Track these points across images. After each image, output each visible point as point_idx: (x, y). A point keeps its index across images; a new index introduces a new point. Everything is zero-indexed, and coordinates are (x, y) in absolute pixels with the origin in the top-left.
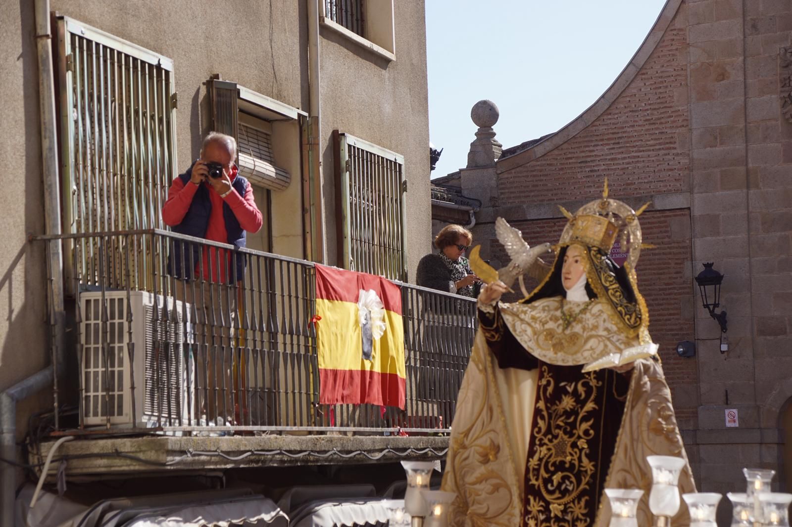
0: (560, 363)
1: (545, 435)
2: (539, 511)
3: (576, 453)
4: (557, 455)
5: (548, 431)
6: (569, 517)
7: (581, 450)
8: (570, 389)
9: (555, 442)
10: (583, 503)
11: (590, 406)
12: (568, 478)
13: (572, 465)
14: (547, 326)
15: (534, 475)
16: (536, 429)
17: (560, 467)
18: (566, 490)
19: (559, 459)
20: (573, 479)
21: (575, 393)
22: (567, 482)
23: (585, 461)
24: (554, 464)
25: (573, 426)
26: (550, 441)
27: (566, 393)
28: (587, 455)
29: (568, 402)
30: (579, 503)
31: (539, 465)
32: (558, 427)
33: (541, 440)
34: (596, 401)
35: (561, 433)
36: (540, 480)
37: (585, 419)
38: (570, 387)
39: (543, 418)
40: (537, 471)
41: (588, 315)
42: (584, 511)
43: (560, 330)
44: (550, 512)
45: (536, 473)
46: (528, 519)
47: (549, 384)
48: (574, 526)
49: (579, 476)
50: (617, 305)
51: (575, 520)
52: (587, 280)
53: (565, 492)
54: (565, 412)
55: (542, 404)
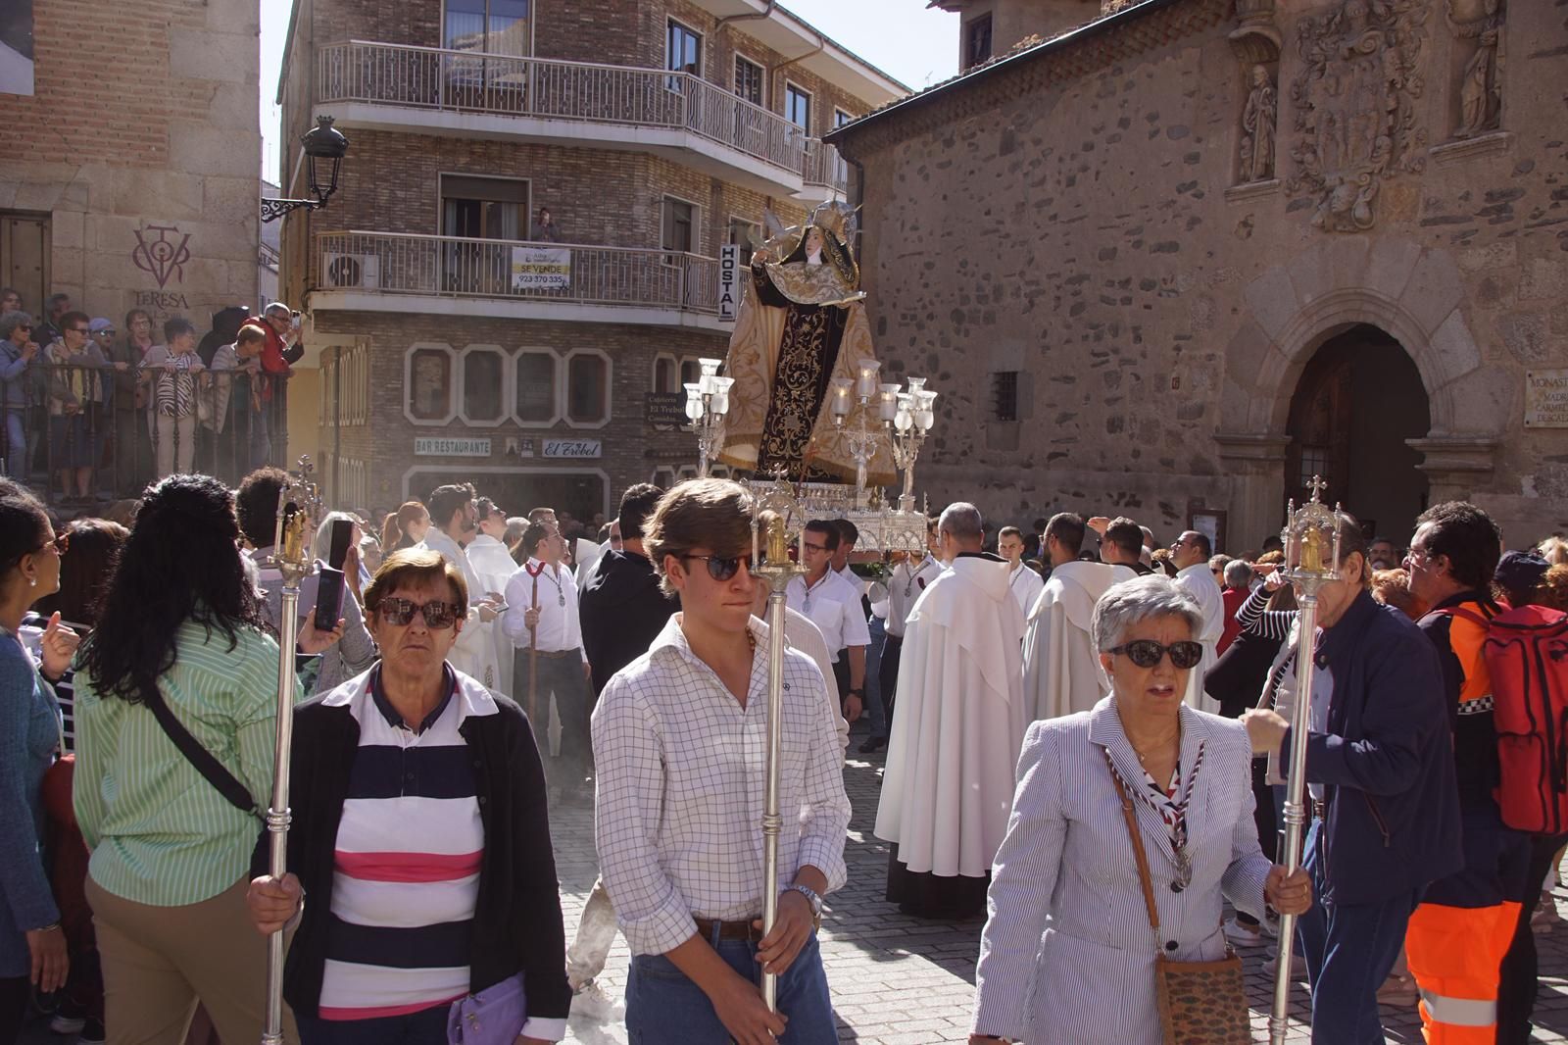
0: (802, 303)
1: (790, 348)
2: (784, 395)
3: (810, 359)
4: (797, 360)
5: (793, 345)
7: (813, 357)
8: (808, 319)
9: (796, 352)
10: (814, 390)
11: (819, 330)
12: (804, 375)
13: (807, 367)
14: (795, 279)
15: (781, 373)
16: (784, 344)
17: (799, 367)
18: (802, 382)
19: (799, 363)
20: (807, 375)
21: (811, 322)
22: (803, 377)
23: (815, 364)
24: (795, 366)
25: (809, 342)
26: (793, 351)
27: (805, 321)
28: (817, 361)
29: (806, 328)
30: (811, 390)
31: (785, 367)
32: (799, 343)
33: (787, 351)
34: (824, 327)
35: (801, 346)
36: (785, 377)
37: (816, 338)
38: (808, 317)
39: (789, 337)
40: (783, 370)
41: (821, 273)
42: (815, 396)
43: (803, 282)
44: (791, 395)
46: (776, 400)
47: (794, 315)
48: (806, 405)
49: (811, 374)
50: (840, 267)
51: (807, 401)
52: (822, 250)
53: (801, 384)
54: (804, 333)
55: (789, 328)
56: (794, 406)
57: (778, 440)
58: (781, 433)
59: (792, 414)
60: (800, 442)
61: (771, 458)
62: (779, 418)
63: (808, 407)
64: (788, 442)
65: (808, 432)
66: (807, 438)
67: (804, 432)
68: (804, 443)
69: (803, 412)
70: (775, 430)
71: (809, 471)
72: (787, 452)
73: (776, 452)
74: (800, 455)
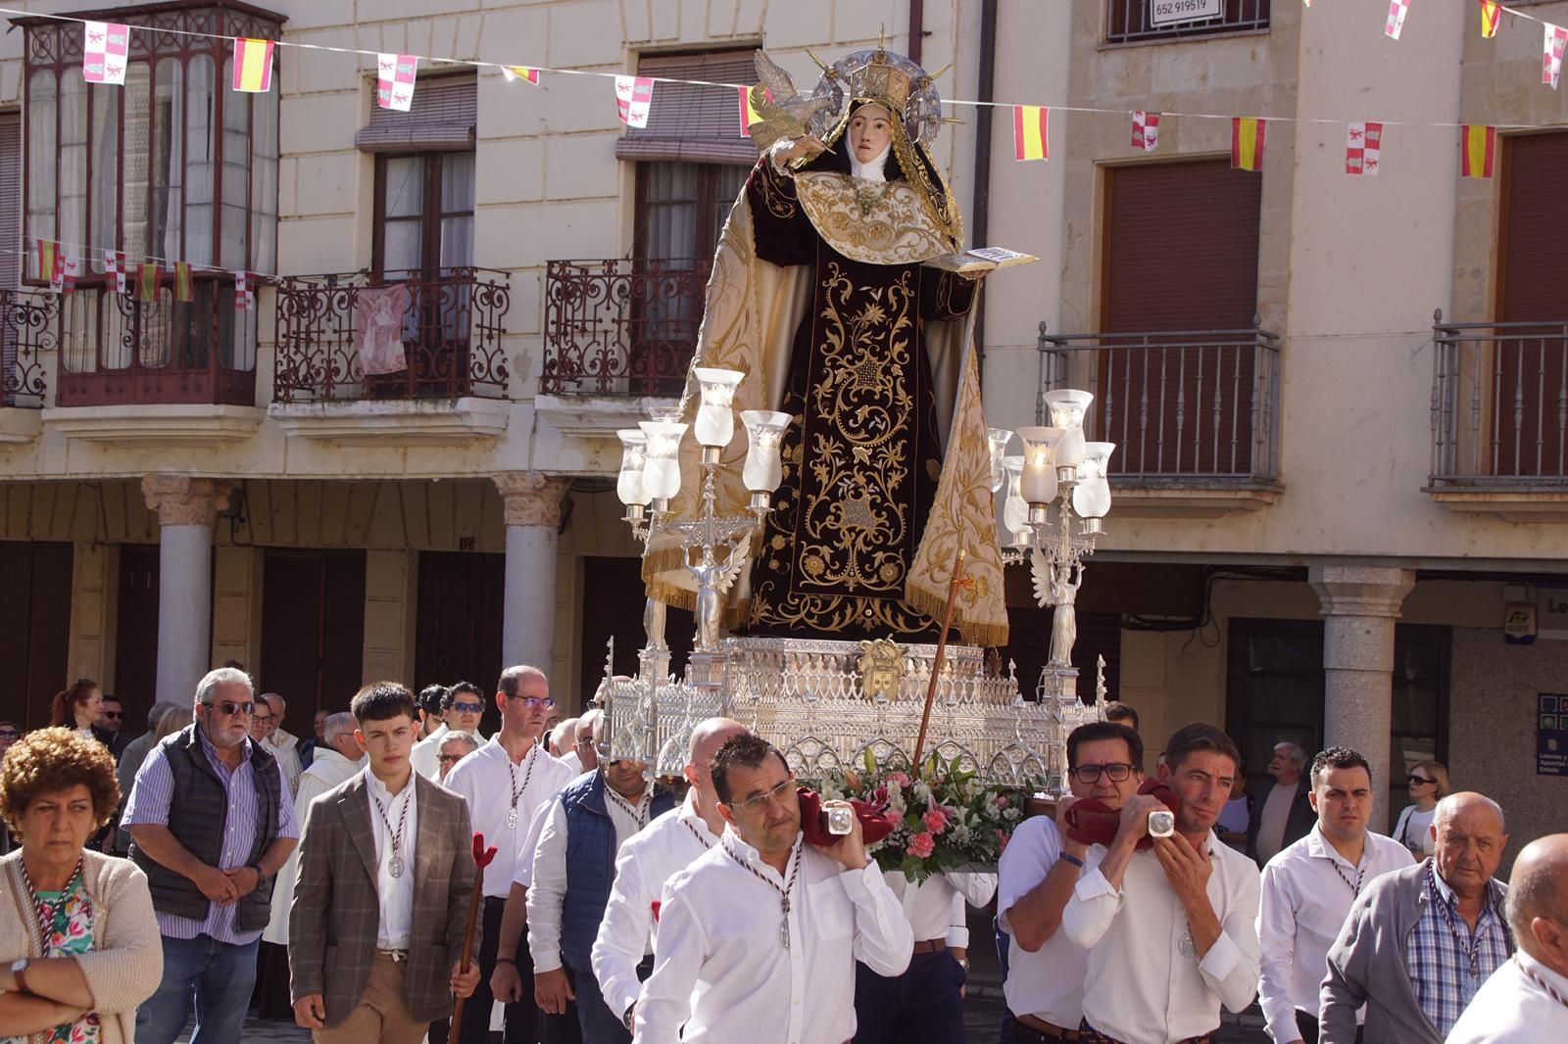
0: (862, 260)
1: (842, 354)
2: (834, 455)
3: (889, 381)
4: (860, 383)
5: (847, 349)
6: (879, 465)
7: (895, 378)
8: (877, 297)
9: (859, 364)
10: (899, 448)
11: (903, 322)
12: (879, 414)
13: (884, 398)
14: (835, 209)
15: (825, 407)
16: (825, 346)
17: (867, 398)
18: (876, 430)
19: (865, 387)
20: (886, 416)
21: (884, 303)
22: (878, 420)
23: (900, 390)
24: (858, 394)
25: (885, 345)
26: (851, 363)
27: (872, 301)
28: (902, 385)
29: (874, 314)
30: (894, 448)
31: (834, 395)
32: (862, 345)
33: (833, 361)
34: (907, 316)
35: (867, 353)
36: (836, 414)
37: (898, 338)
38: (876, 293)
39: (835, 331)
40: (830, 403)
41: (893, 201)
42: (901, 459)
43: (856, 215)
44: (853, 457)
45: (828, 404)
46: (815, 464)
47: (843, 286)
48: (887, 478)
49: (893, 413)
50: (929, 193)
51: (889, 469)
52: (892, 152)
53: (873, 433)
54: (872, 326)
55: (831, 313)
56: (861, 479)
57: (826, 550)
58: (830, 536)
59: (857, 495)
60: (880, 556)
61: (810, 588)
62: (824, 506)
63: (891, 484)
64: (853, 557)
65: (895, 537)
66: (895, 549)
67: (887, 538)
68: (888, 560)
69: (881, 494)
70: (814, 528)
71: (901, 620)
72: (852, 577)
73: (821, 577)
74: (881, 583)
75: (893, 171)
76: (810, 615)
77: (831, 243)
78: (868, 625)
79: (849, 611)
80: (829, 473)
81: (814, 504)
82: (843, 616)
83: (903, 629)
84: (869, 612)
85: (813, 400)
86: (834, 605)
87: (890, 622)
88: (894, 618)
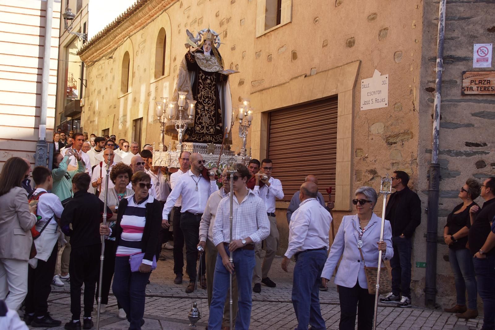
0: (207, 71)
1: (203, 89)
2: (201, 108)
6: (210, 110)
7: (213, 94)
11: (214, 83)
12: (210, 100)
13: (211, 97)
14: (201, 61)
16: (199, 87)
17: (208, 97)
18: (209, 103)
19: (207, 95)
21: (210, 79)
23: (214, 96)
25: (211, 87)
26: (205, 90)
27: (208, 79)
29: (209, 81)
30: (212, 107)
31: (201, 96)
32: (207, 87)
34: (215, 81)
35: (208, 89)
36: (202, 100)
37: (213, 86)
38: (209, 77)
39: (201, 84)
40: (201, 98)
41: (212, 60)
42: (214, 109)
43: (205, 62)
44: (205, 108)
46: (198, 110)
47: (203, 76)
48: (211, 112)
49: (212, 100)
50: (218, 58)
51: (212, 111)
52: (212, 50)
53: (209, 104)
54: (208, 83)
55: (200, 81)
56: (206, 112)
57: (200, 126)
58: (201, 123)
59: (206, 116)
60: (210, 127)
61: (197, 133)
62: (200, 118)
63: (212, 114)
64: (205, 127)
65: (213, 123)
66: (213, 126)
67: (211, 123)
68: (212, 128)
69: (210, 115)
70: (198, 122)
71: (214, 139)
72: (205, 131)
73: (199, 131)
74: (210, 132)
75: (212, 53)
76: (197, 138)
77: (201, 67)
78: (208, 140)
79: (204, 138)
80: (201, 111)
81: (198, 117)
82: (203, 138)
83: (214, 141)
84: (208, 138)
85: (197, 97)
86: (201, 137)
87: (212, 140)
88: (212, 139)
